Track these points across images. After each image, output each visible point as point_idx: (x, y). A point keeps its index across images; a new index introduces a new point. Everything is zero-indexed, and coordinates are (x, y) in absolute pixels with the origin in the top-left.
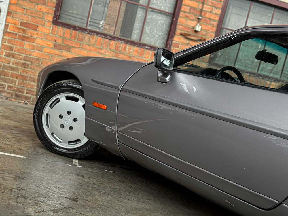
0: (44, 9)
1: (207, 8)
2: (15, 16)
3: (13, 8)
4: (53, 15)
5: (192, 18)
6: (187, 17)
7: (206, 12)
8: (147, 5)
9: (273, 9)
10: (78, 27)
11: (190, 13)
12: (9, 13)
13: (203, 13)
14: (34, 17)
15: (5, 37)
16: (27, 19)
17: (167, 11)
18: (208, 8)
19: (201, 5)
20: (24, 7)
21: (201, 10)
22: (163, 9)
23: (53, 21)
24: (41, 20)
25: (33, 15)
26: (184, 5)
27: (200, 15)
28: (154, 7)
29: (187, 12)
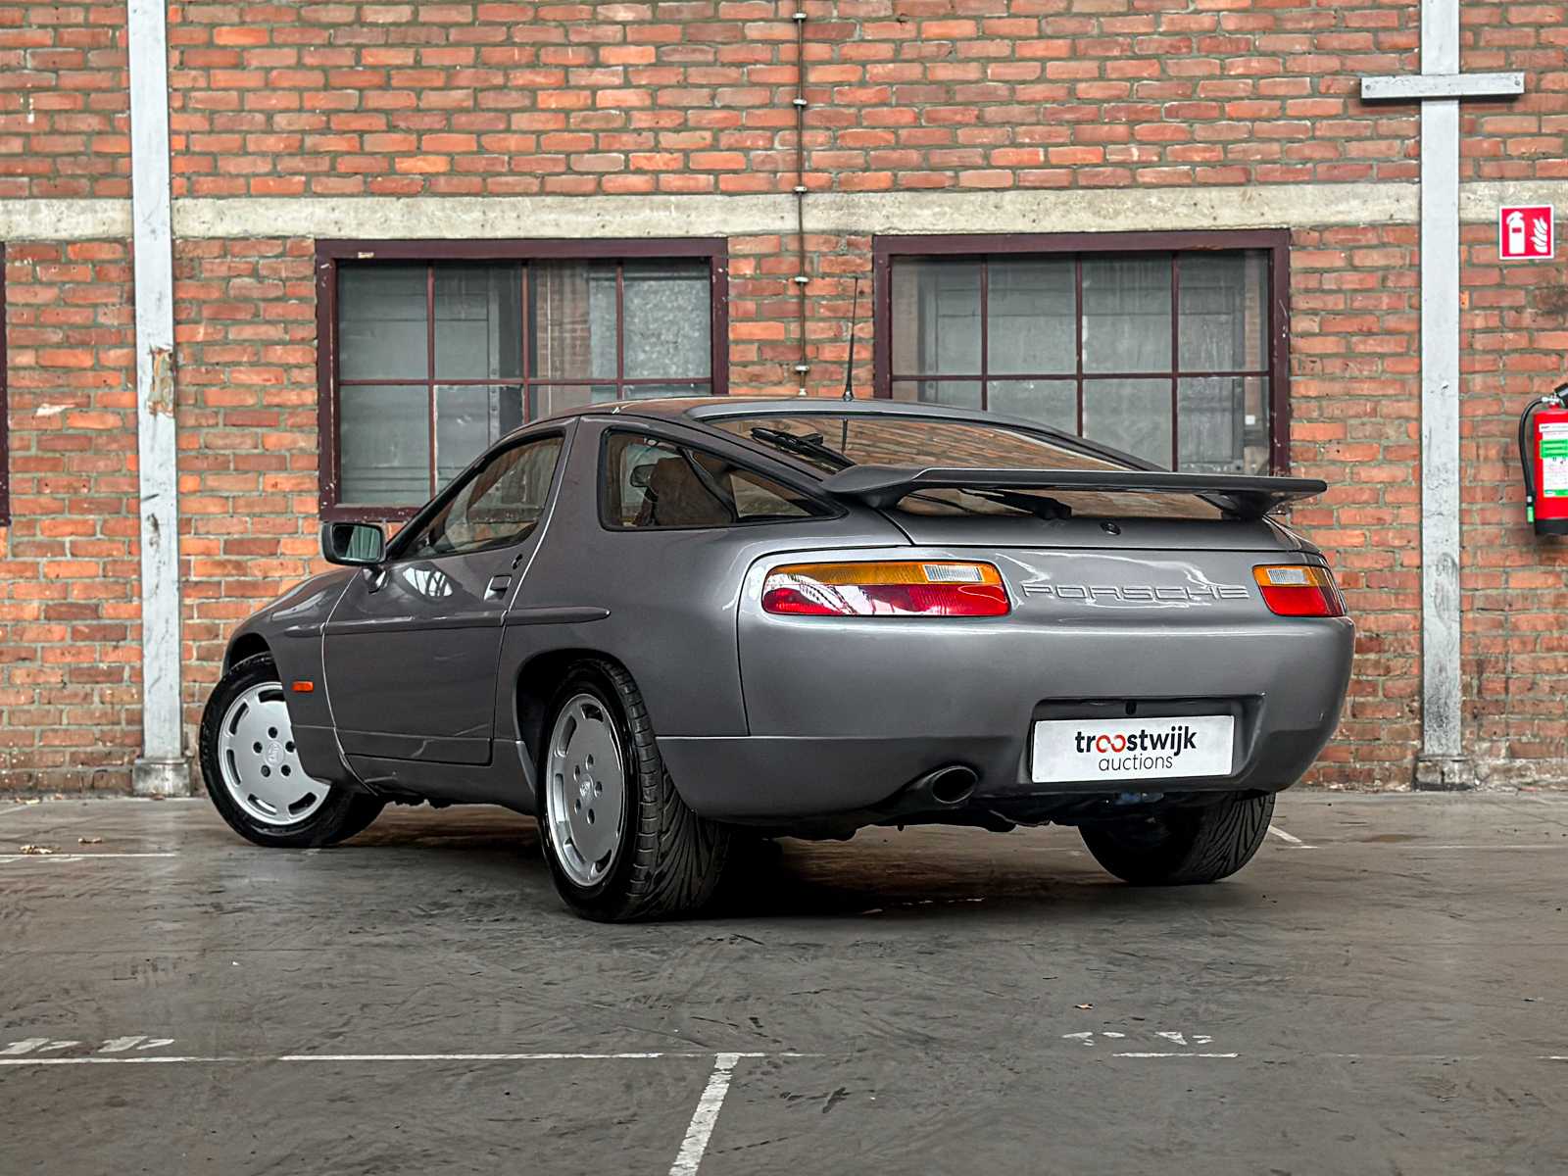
0: (285, 481)
1: (816, 330)
2: (202, 530)
3: (193, 504)
4: (317, 494)
5: (775, 379)
6: (755, 378)
7: (817, 344)
8: (615, 376)
9: (1072, 265)
10: (402, 510)
11: (762, 362)
12: (183, 525)
13: (809, 350)
14: (261, 515)
15: (188, 601)
16: (240, 528)
17: (691, 375)
18: (823, 330)
19: (794, 327)
20: (226, 494)
21: (802, 343)
22: (674, 372)
23: (320, 511)
24: (281, 519)
25: (257, 510)
26: (737, 342)
27: (804, 361)
28: (646, 374)
29: (753, 363)
